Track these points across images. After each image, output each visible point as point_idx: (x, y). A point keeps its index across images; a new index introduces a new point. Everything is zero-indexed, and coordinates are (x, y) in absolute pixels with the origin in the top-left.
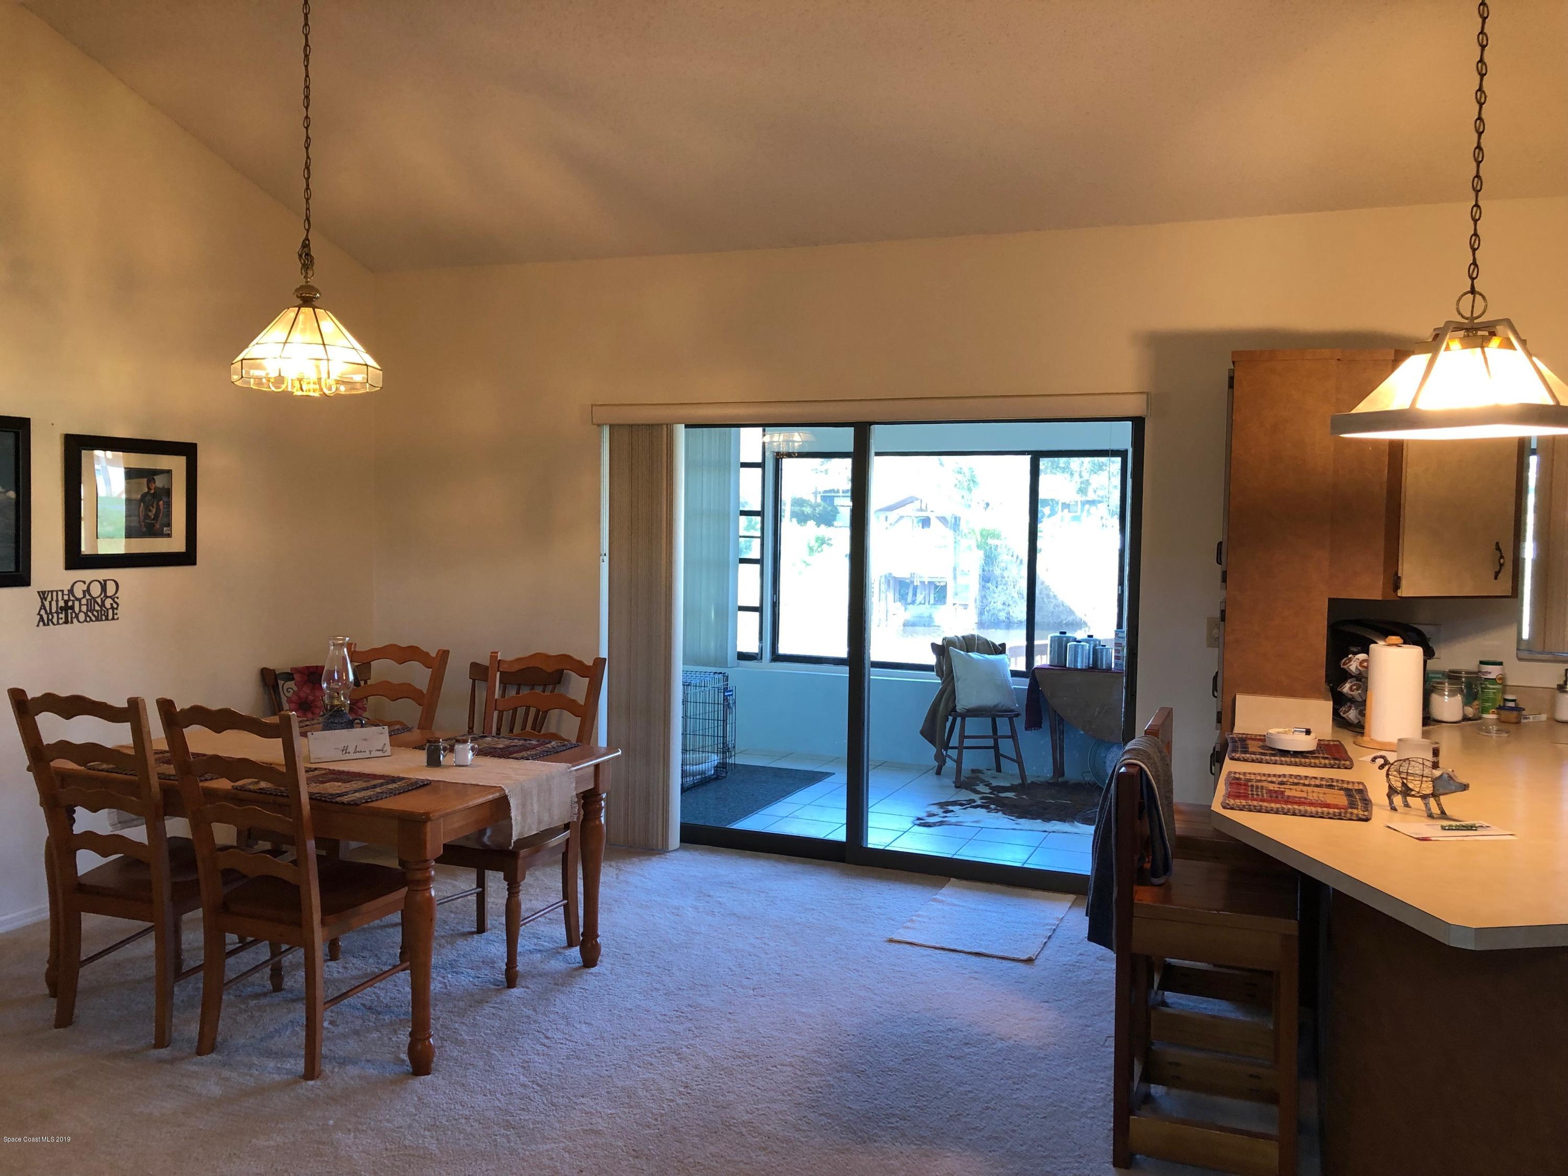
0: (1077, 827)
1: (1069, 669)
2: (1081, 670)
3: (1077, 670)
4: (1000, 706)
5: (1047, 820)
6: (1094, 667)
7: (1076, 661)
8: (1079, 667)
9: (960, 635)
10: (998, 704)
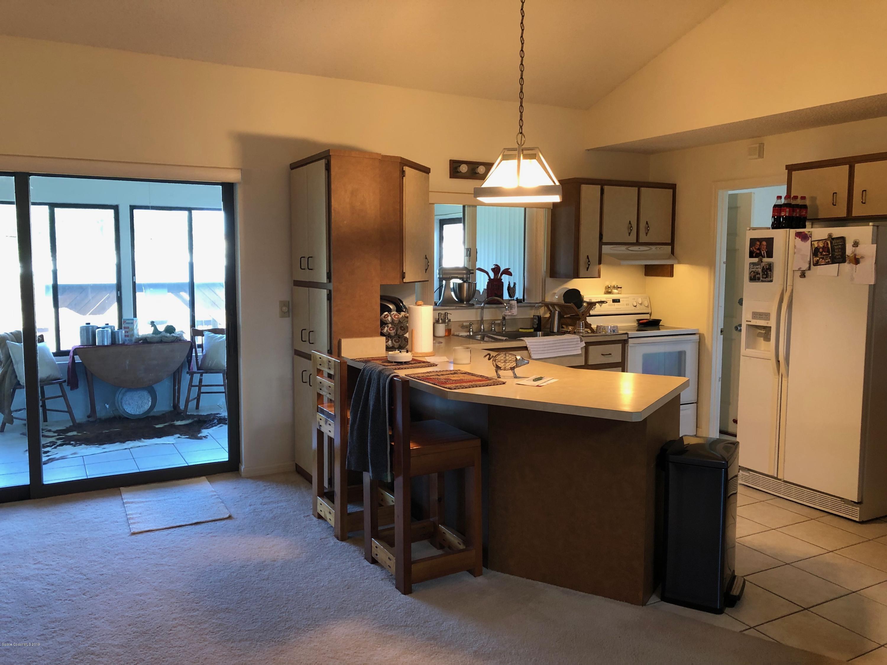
0: (143, 442)
1: (99, 346)
2: (107, 346)
3: (104, 346)
4: (51, 377)
5: (123, 442)
6: (114, 342)
7: (103, 341)
8: (106, 344)
9: (8, 332)
10: (49, 376)
